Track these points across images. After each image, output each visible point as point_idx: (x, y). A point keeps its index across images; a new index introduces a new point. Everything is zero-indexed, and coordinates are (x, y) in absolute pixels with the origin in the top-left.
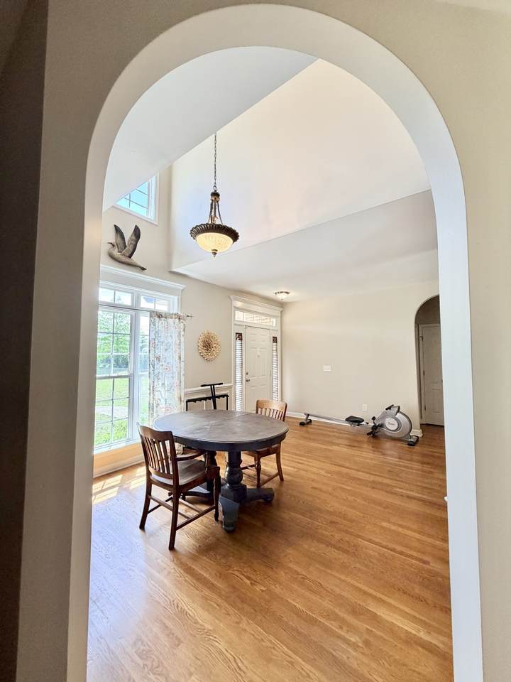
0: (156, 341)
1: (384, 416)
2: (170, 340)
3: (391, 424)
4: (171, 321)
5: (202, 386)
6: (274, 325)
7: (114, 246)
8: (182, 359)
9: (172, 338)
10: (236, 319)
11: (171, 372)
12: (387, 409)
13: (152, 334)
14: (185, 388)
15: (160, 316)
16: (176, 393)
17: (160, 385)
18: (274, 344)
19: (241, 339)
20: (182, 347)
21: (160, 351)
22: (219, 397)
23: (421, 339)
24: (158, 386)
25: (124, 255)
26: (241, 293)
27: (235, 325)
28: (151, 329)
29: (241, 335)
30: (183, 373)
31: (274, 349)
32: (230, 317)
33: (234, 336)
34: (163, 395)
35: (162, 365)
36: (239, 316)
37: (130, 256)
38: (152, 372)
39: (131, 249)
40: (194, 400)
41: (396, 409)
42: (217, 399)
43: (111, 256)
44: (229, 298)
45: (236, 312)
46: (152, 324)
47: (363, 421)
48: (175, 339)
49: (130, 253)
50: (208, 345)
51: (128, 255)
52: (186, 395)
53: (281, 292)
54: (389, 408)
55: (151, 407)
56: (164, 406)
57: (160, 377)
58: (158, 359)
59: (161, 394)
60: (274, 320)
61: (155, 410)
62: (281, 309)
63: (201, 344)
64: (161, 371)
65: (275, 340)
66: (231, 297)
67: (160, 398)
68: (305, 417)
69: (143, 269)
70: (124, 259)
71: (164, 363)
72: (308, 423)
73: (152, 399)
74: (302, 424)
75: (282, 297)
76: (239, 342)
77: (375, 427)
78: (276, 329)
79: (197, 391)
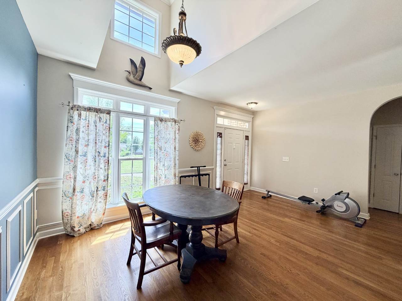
0: (159, 137)
1: (333, 199)
2: (168, 136)
3: (339, 207)
4: (169, 123)
5: (192, 167)
6: (247, 128)
7: (129, 73)
8: (177, 149)
9: (170, 135)
10: (218, 123)
11: (169, 157)
12: (336, 194)
13: (156, 132)
14: (179, 168)
15: (161, 120)
16: (173, 171)
17: (162, 166)
18: (247, 141)
19: (221, 137)
20: (177, 141)
21: (162, 143)
22: (202, 175)
23: (374, 138)
24: (160, 166)
25: (136, 79)
26: (222, 105)
27: (217, 127)
28: (156, 129)
29: (221, 134)
30: (177, 158)
31: (246, 144)
32: (214, 121)
33: (216, 135)
34: (164, 172)
35: (163, 153)
36: (220, 121)
37: (141, 80)
38: (156, 157)
39: (141, 75)
40: (185, 177)
41: (346, 195)
42: (201, 176)
43: (128, 80)
44: (213, 108)
45: (218, 118)
46: (156, 125)
47: (314, 200)
48: (172, 136)
49: (140, 77)
50: (196, 140)
51: (139, 79)
52: (180, 172)
53: (252, 103)
54: (339, 194)
55: (156, 180)
56: (164, 179)
57: (162, 160)
58: (161, 149)
59: (162, 171)
60: (247, 124)
61: (158, 181)
62: (253, 116)
63: (191, 140)
64: (162, 157)
65: (247, 138)
66: (215, 107)
67: (161, 173)
68: (266, 193)
69: (151, 89)
70: (137, 82)
71: (164, 151)
72: (268, 197)
73: (156, 174)
74: (264, 198)
75: (253, 106)
76: (219, 139)
77: (324, 207)
78: (248, 130)
79: (187, 170)
